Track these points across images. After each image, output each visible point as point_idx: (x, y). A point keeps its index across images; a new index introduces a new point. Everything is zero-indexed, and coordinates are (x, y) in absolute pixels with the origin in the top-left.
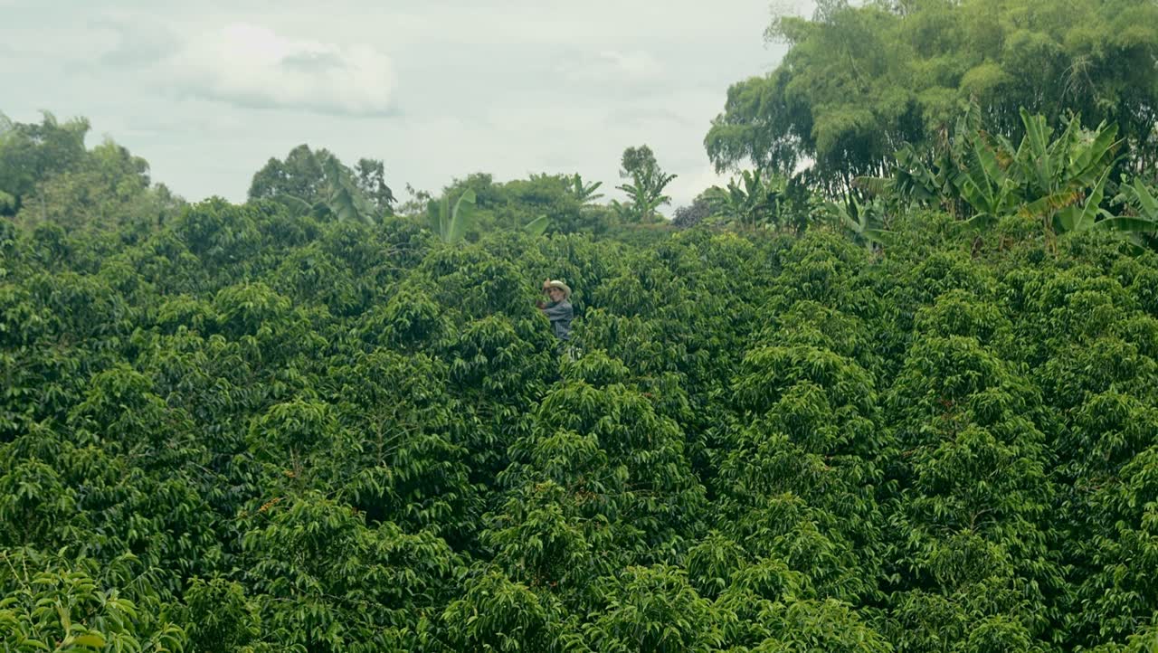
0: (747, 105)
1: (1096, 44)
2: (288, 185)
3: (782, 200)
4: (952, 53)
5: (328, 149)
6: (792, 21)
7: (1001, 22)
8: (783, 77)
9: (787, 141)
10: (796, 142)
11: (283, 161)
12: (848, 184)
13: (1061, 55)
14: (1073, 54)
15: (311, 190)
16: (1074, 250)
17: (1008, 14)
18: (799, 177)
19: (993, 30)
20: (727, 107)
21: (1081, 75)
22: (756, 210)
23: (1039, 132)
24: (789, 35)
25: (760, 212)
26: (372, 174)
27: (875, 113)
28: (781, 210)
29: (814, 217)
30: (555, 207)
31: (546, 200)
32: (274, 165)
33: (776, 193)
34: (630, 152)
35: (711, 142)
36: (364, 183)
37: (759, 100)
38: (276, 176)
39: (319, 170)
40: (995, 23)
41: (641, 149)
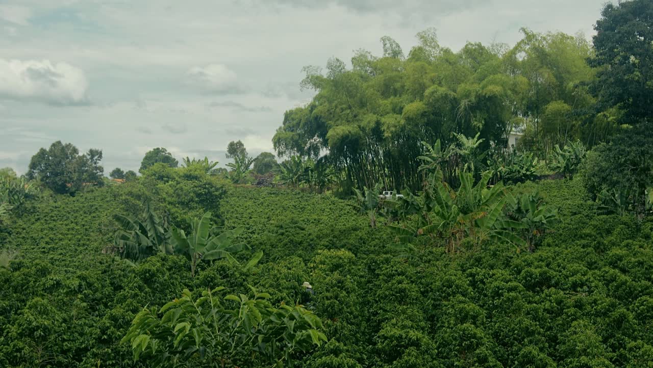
0: (295, 122)
1: (473, 94)
2: (50, 163)
3: (312, 171)
4: (400, 96)
5: (72, 143)
6: (317, 78)
7: (425, 80)
8: (313, 107)
9: (315, 141)
10: (319, 141)
11: (48, 150)
12: (347, 164)
13: (455, 99)
14: (462, 98)
15: (62, 165)
16: (493, 254)
17: (428, 76)
18: (321, 159)
19: (420, 84)
20: (284, 123)
21: (465, 109)
22: (299, 177)
23: (468, 181)
24: (315, 84)
25: (301, 177)
26: (96, 157)
27: (359, 127)
28: (312, 176)
29: (328, 180)
30: (200, 181)
31: (196, 178)
32: (43, 152)
33: (309, 168)
34: (232, 145)
35: (276, 140)
36: (91, 161)
37: (301, 120)
38: (44, 158)
39: (67, 155)
40: (421, 81)
41: (237, 143)
